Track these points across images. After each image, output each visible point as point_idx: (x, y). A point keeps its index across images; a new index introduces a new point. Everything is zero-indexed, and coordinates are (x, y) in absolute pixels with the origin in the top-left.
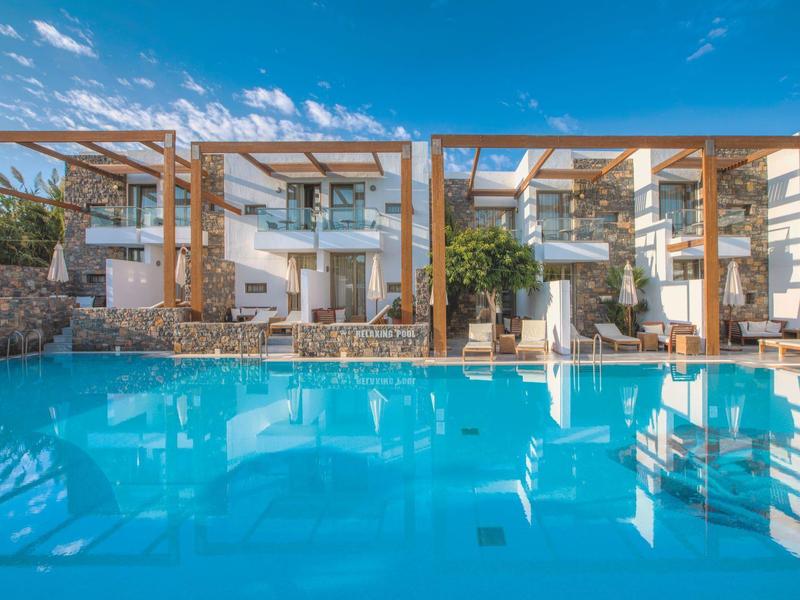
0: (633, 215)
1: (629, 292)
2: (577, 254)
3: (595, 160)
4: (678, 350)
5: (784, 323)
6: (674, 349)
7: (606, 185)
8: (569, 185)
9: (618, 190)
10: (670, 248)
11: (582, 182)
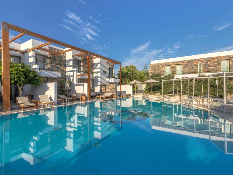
0: (65, 66)
1: (67, 86)
2: (50, 75)
3: (55, 49)
4: (82, 100)
5: (97, 93)
6: (81, 100)
7: (58, 57)
8: (47, 54)
9: (62, 59)
10: (77, 76)
11: (51, 54)
